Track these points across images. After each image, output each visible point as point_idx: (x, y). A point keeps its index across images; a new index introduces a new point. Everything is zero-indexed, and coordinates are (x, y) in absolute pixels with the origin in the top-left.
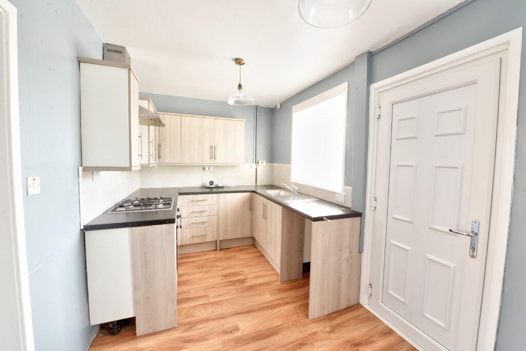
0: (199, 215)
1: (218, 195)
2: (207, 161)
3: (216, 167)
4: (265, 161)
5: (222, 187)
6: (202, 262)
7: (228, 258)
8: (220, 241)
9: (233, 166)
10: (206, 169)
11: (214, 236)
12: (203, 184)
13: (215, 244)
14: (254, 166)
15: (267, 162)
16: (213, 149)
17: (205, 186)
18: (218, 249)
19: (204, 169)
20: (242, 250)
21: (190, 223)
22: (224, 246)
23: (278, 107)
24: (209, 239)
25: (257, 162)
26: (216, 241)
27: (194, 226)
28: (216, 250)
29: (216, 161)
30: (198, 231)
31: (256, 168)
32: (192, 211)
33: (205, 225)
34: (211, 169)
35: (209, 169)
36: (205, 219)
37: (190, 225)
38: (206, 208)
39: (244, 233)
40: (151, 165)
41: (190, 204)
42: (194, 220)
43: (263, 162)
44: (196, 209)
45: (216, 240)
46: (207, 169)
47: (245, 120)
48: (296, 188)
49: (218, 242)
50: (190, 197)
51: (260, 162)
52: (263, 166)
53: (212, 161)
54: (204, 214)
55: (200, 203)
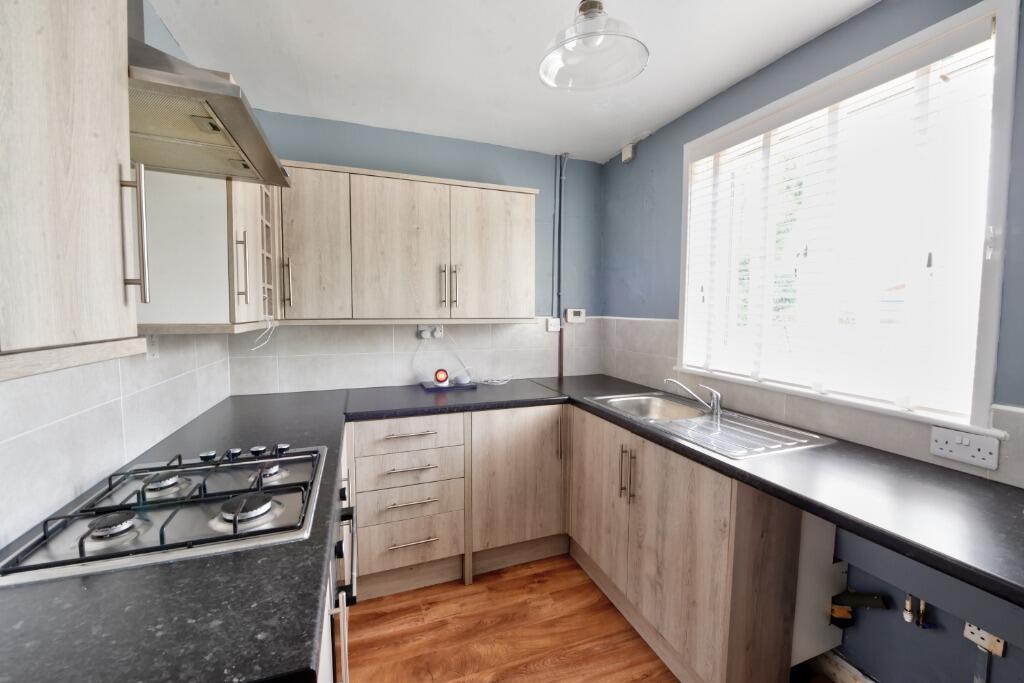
0: (409, 479)
1: (467, 414)
2: (428, 310)
3: (452, 329)
4: (583, 311)
5: (473, 388)
6: (424, 639)
7: (506, 619)
8: (474, 554)
9: (495, 326)
10: (424, 335)
11: (455, 541)
12: (416, 377)
13: (458, 563)
14: (555, 324)
15: (587, 315)
16: (447, 274)
17: (421, 385)
18: (468, 577)
19: (419, 335)
20: (539, 579)
21: (383, 507)
22: (486, 566)
23: (627, 155)
24: (441, 551)
25: (561, 314)
26: (463, 555)
27: (396, 516)
28: (461, 582)
29: (457, 312)
30: (407, 531)
31: (561, 331)
32: (388, 468)
33: (429, 510)
34: (438, 334)
35: (432, 334)
36: (429, 491)
37: (382, 513)
38: (431, 457)
39: (541, 526)
40: (238, 330)
41: (381, 450)
42: (396, 497)
43: (577, 314)
44: (401, 462)
45: (462, 552)
46: (426, 335)
47: (537, 191)
48: (717, 394)
49: (468, 561)
50: (381, 427)
51: (570, 312)
52: (579, 322)
53: (445, 312)
54: (425, 477)
55: (414, 445)
